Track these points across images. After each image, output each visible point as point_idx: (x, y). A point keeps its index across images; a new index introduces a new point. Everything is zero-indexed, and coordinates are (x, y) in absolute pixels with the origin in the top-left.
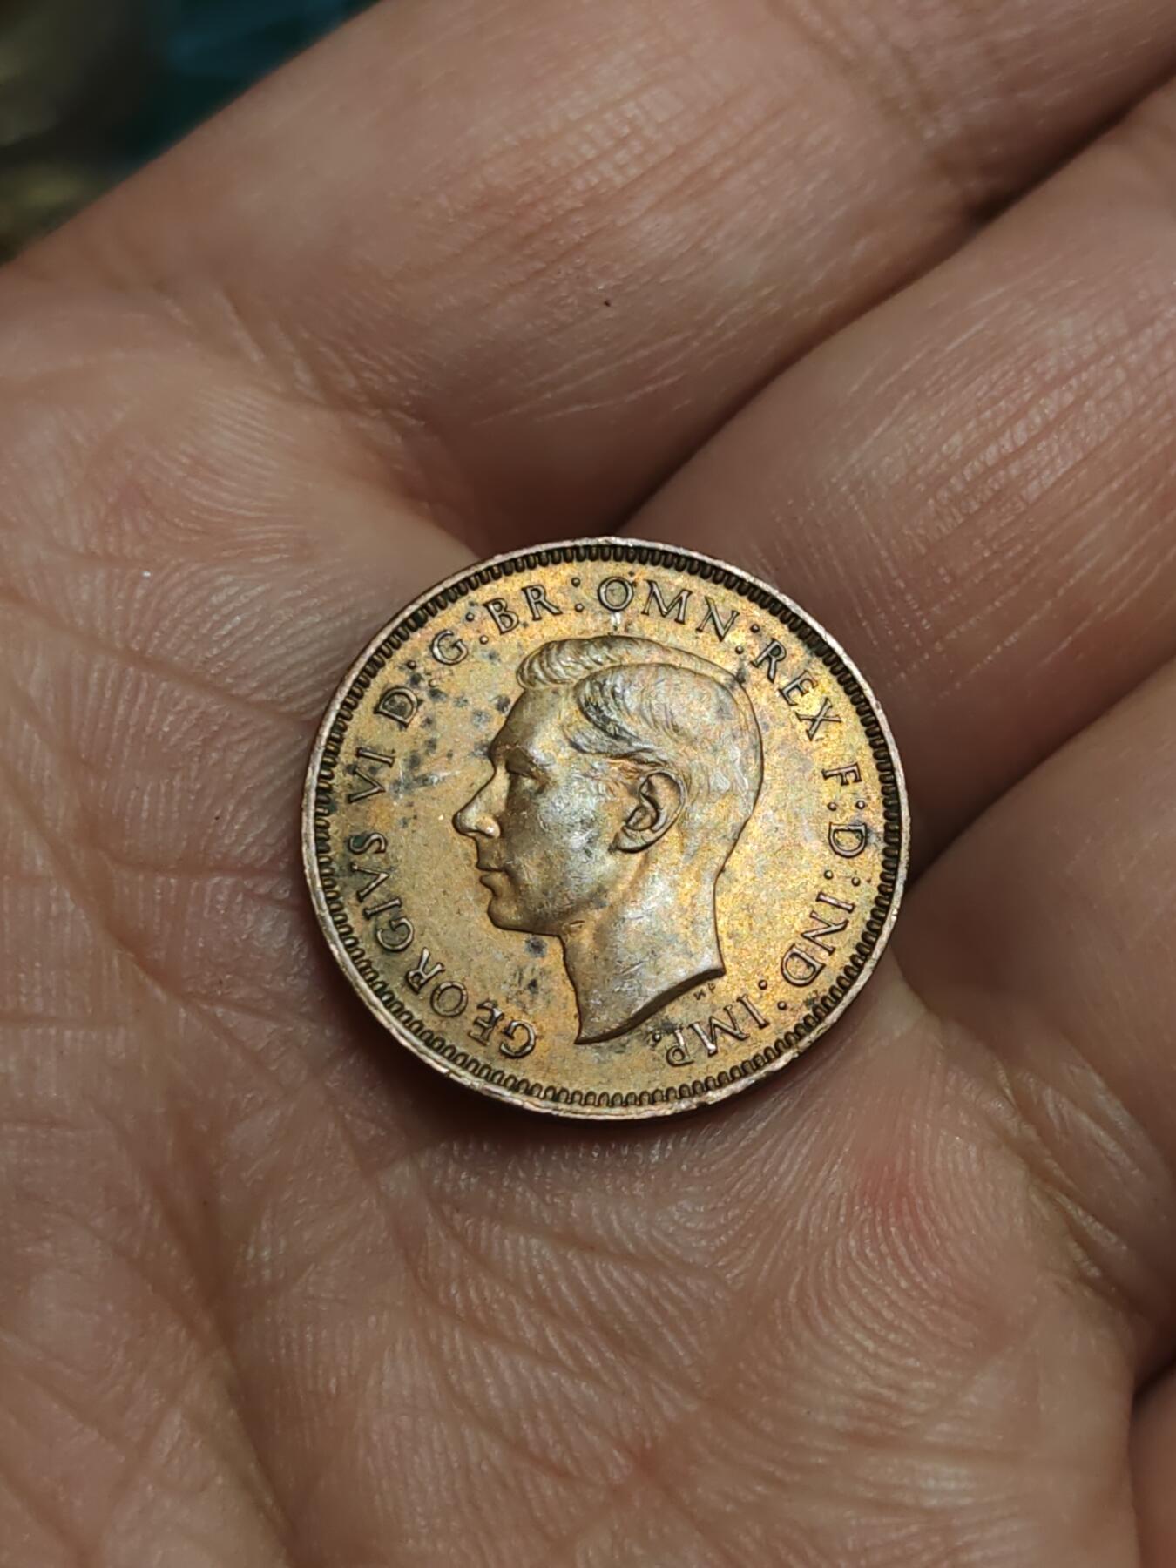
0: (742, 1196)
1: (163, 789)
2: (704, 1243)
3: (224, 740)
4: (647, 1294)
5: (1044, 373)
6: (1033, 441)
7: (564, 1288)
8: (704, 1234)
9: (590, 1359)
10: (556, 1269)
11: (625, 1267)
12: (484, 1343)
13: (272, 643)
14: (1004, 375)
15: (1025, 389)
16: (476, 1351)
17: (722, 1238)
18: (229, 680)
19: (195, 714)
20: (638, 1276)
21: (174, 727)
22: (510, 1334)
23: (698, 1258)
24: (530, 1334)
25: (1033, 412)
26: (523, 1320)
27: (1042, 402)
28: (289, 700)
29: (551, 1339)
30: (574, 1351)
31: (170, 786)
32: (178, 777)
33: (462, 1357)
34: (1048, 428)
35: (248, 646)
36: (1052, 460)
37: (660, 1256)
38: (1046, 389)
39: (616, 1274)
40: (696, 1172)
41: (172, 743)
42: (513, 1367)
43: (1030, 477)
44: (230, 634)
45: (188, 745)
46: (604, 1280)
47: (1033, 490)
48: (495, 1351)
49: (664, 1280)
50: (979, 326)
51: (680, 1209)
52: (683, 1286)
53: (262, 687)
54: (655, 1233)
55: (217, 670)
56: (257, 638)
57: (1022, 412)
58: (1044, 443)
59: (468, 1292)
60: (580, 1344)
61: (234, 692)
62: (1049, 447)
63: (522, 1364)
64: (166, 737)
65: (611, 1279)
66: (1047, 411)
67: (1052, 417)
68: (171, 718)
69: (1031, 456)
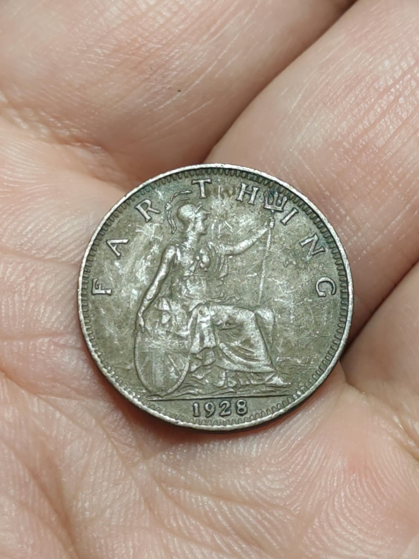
0: (295, 472)
1: (10, 301)
2: (279, 494)
3: (36, 277)
4: (256, 519)
5: (379, 88)
6: (378, 121)
7: (220, 517)
8: (280, 490)
9: (236, 548)
10: (216, 510)
11: (246, 507)
12: (189, 543)
13: (51, 232)
14: (361, 91)
15: (372, 96)
16: (185, 547)
17: (288, 491)
18: (33, 252)
19: (20, 267)
20: (252, 511)
21: (12, 274)
22: (199, 539)
23: (277, 501)
24: (208, 539)
25: (376, 107)
26: (204, 533)
27: (380, 101)
28: (62, 256)
29: (218, 541)
30: (228, 546)
31: (13, 300)
32: (16, 296)
33: (179, 550)
34: (383, 114)
35: (40, 235)
36: (388, 127)
37: (260, 502)
38: (381, 96)
39: (242, 510)
40: (273, 462)
41: (11, 281)
42: (202, 553)
43: (378, 136)
44: (31, 230)
45: (19, 281)
46: (237, 513)
47: (381, 142)
48: (193, 546)
49: (263, 512)
50: (348, 68)
51: (268, 479)
52: (272, 514)
53: (49, 252)
54: (257, 491)
55: (27, 247)
56: (44, 230)
57: (372, 107)
58: (383, 120)
59: (179, 523)
60: (231, 542)
61: (37, 256)
62: (386, 122)
63: (206, 551)
64: (9, 278)
65: (241, 514)
66: (382, 105)
67: (385, 107)
68: (10, 269)
69: (378, 126)
